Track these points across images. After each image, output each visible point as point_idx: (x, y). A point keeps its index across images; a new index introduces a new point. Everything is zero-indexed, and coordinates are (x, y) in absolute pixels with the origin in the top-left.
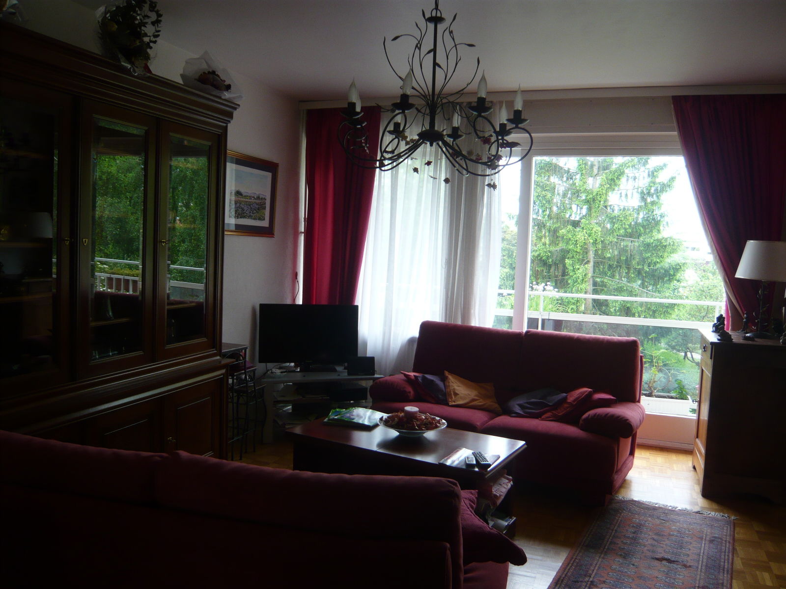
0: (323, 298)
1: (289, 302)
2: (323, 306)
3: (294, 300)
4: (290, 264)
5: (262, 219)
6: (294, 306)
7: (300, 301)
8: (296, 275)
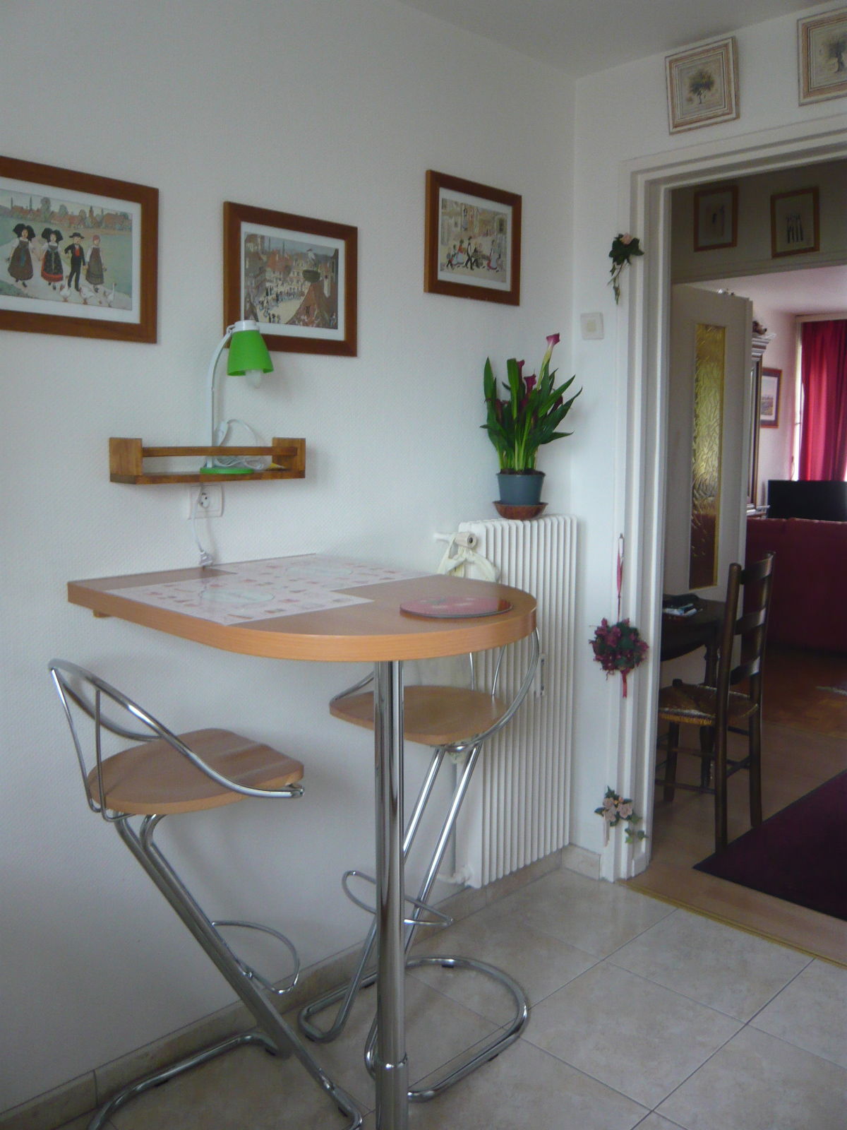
0: (816, 474)
1: (787, 478)
2: (818, 482)
3: (791, 477)
4: (788, 449)
5: (771, 414)
6: (790, 483)
7: (796, 478)
8: (792, 459)
